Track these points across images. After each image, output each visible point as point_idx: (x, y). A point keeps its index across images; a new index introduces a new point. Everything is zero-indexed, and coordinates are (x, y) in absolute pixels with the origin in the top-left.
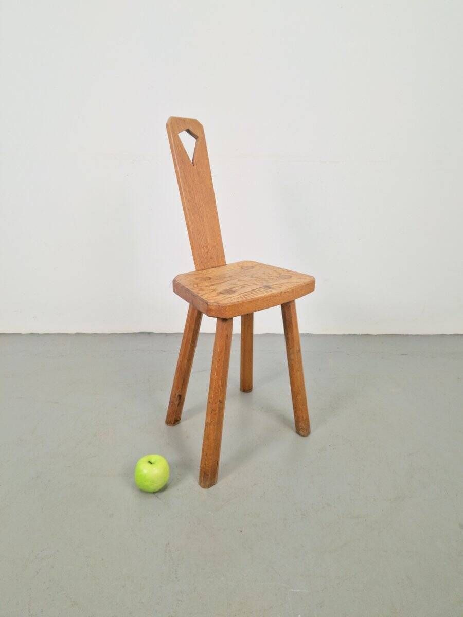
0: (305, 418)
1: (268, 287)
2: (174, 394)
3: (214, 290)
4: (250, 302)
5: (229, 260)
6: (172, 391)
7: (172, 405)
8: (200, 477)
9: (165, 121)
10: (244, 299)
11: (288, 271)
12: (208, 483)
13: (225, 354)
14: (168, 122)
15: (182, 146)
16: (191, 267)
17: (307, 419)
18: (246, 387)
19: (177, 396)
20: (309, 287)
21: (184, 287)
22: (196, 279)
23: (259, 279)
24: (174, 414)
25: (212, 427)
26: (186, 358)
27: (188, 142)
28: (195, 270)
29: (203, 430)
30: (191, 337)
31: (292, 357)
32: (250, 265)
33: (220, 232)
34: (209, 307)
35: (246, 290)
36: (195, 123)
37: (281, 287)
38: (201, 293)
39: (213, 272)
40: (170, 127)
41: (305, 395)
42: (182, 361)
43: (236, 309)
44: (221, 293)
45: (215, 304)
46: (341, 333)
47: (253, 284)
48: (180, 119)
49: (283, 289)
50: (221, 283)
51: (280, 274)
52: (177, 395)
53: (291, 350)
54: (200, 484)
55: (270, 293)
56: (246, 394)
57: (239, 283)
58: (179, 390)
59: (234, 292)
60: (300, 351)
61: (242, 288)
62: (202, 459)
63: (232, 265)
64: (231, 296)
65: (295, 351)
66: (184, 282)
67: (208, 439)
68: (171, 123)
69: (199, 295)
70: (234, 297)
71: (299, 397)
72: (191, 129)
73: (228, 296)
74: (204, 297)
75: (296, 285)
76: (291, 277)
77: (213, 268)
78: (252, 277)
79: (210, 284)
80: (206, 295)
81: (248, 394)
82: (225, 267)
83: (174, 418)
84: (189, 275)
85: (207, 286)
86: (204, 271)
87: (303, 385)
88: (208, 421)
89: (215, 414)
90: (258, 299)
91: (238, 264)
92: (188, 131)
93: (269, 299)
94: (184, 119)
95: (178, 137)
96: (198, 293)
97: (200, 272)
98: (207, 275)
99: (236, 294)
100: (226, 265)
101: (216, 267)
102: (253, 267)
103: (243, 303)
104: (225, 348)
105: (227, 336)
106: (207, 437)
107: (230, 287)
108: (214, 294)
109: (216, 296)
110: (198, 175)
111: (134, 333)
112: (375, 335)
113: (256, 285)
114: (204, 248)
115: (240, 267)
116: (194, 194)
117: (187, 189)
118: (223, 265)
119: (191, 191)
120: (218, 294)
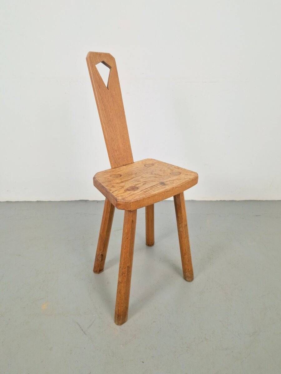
0: (190, 270)
1: (163, 184)
2: (98, 253)
3: (123, 187)
4: (149, 198)
5: (136, 158)
6: (97, 251)
7: (97, 260)
8: (115, 317)
9: (85, 55)
10: (144, 196)
11: (178, 168)
12: (120, 322)
13: (131, 234)
14: (87, 56)
15: (98, 75)
16: (107, 166)
17: (192, 271)
18: (150, 243)
19: (100, 256)
20: (194, 181)
21: (100, 184)
22: (110, 176)
23: (157, 176)
24: (98, 266)
25: (122, 285)
26: (106, 231)
27: (104, 71)
28: (110, 168)
29: (117, 286)
30: (108, 217)
31: (181, 229)
32: (151, 162)
33: (129, 139)
34: (118, 202)
35: (147, 186)
36: (109, 56)
37: (173, 183)
38: (113, 189)
39: (124, 170)
40: (89, 60)
41: (190, 254)
42: (103, 232)
43: (139, 204)
44: (128, 190)
45: (122, 201)
47: (152, 181)
48: (97, 53)
49: (174, 185)
50: (128, 180)
51: (172, 171)
52: (100, 254)
53: (180, 225)
54: (115, 322)
55: (164, 189)
56: (150, 247)
57: (142, 180)
58: (102, 251)
59: (138, 188)
60: (186, 225)
61: (144, 184)
62: (116, 306)
63: (138, 162)
64: (136, 192)
65: (183, 226)
66: (101, 180)
67: (120, 293)
68: (90, 57)
69: (111, 192)
70: (137, 194)
71: (186, 256)
72: (105, 61)
73: (132, 192)
74: (114, 194)
75: (184, 181)
76: (180, 173)
77: (124, 165)
78: (152, 174)
79: (120, 181)
80: (116, 192)
81: (151, 247)
82: (132, 165)
83: (99, 268)
84: (106, 172)
85: (117, 183)
86: (117, 169)
87: (189, 248)
88: (119, 280)
89: (125, 276)
90: (155, 195)
91: (142, 161)
92: (104, 62)
93: (163, 193)
94: (100, 53)
95: (96, 68)
96: (110, 190)
97: (114, 169)
98: (119, 173)
99: (139, 191)
100: (134, 163)
101: (126, 165)
102: (153, 165)
103: (144, 199)
104: (131, 229)
105: (133, 221)
106: (119, 292)
107: (135, 184)
108: (123, 190)
109: (123, 193)
110: (112, 96)
111: (76, 201)
112: (238, 201)
113: (154, 181)
114: (117, 151)
115: (143, 165)
116: (108, 111)
117: (103, 108)
118: (132, 163)
119: (106, 109)
120: (125, 191)
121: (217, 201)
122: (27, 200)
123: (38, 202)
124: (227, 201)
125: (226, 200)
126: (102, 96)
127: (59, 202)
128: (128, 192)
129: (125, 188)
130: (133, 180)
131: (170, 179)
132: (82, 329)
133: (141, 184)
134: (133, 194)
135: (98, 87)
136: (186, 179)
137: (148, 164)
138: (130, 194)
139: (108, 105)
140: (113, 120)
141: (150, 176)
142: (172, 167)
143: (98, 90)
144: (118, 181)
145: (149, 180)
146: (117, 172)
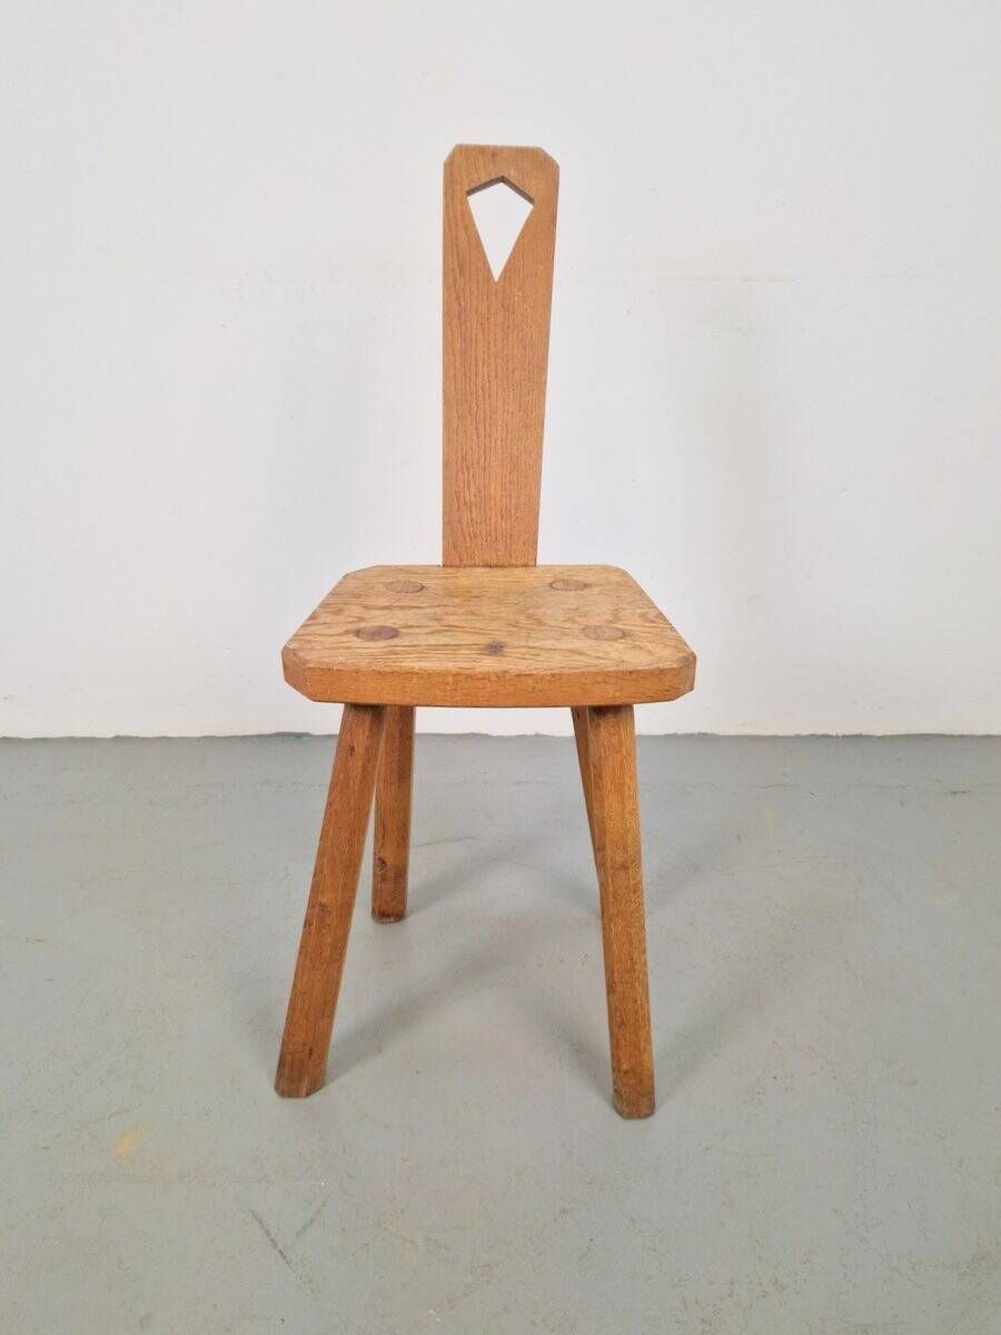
1: (496, 649)
9: (445, 152)
14: (451, 156)
15: (469, 228)
22: (389, 584)
32: (592, 579)
35: (430, 639)
36: (532, 157)
37: (532, 657)
38: (324, 619)
44: (356, 631)
46: (791, 732)
48: (482, 150)
55: (462, 665)
59: (395, 636)
63: (555, 569)
64: (367, 645)
66: (345, 585)
72: (511, 175)
73: (356, 642)
75: (584, 663)
77: (486, 566)
79: (388, 604)
80: (316, 628)
82: (528, 572)
85: (368, 607)
94: (495, 148)
96: (311, 619)
99: (381, 644)
100: (536, 566)
101: (496, 566)
108: (343, 628)
109: (329, 635)
110: (503, 307)
111: (260, 736)
112: (879, 737)
113: (484, 634)
114: (474, 508)
115: (551, 580)
116: (476, 360)
117: (458, 346)
118: (525, 566)
119: (469, 352)
120: (347, 632)
121: (798, 737)
122: (77, 735)
123: (118, 739)
124: (837, 737)
125: (833, 732)
126: (462, 303)
127: (198, 739)
128: (344, 639)
129: (362, 625)
130: (427, 610)
131: (548, 644)
132: (272, 1241)
133: (428, 630)
134: (350, 648)
135: (453, 270)
136: (602, 661)
137: (571, 581)
138: (335, 645)
139: (480, 336)
140: (487, 396)
141: (503, 615)
142: (639, 611)
143: (455, 280)
144: (382, 602)
145: (477, 625)
146: (430, 578)
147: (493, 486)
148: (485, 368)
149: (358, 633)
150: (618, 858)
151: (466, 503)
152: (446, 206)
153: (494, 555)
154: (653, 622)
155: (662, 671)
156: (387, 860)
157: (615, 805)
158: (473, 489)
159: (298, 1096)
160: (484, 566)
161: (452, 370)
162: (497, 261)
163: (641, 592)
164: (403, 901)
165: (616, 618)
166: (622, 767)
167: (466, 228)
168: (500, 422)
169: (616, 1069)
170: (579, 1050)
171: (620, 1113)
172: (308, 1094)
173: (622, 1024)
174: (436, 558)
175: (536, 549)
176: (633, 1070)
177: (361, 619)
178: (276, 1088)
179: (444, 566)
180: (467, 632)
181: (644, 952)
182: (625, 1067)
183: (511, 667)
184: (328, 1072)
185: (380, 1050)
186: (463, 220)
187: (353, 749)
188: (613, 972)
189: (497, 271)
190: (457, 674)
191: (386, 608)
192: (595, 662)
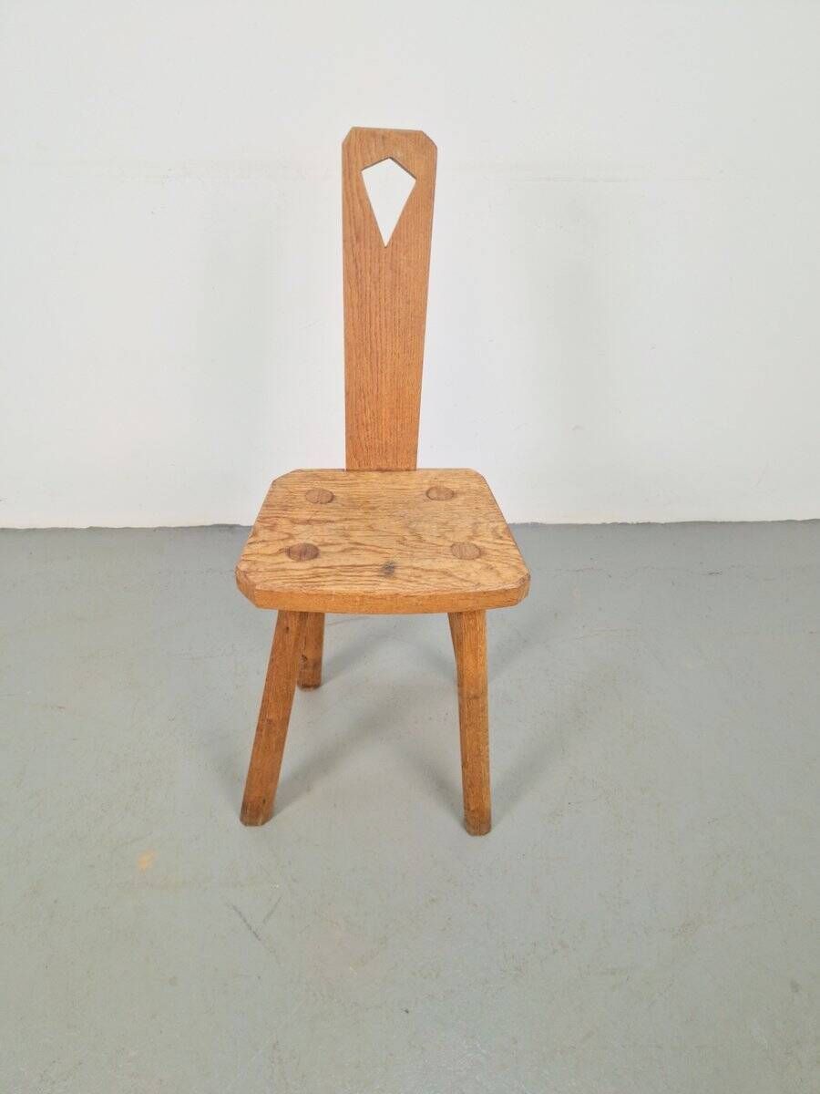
1: (389, 570)
15: (363, 201)
22: (309, 492)
32: (458, 486)
35: (343, 559)
38: (262, 535)
44: (288, 550)
47: (377, 549)
48: (374, 132)
59: (315, 556)
61: (344, 551)
64: (296, 566)
65: (465, 695)
72: (399, 157)
73: (288, 563)
76: (480, 556)
78: (408, 525)
79: (308, 517)
85: (294, 521)
95: (359, 179)
98: (337, 490)
99: (307, 565)
102: (452, 495)
107: (327, 540)
110: (391, 269)
113: (380, 553)
114: (369, 428)
115: (427, 487)
116: (370, 311)
117: (355, 300)
118: (408, 470)
119: (364, 306)
120: (281, 551)
126: (359, 265)
128: (279, 559)
129: (291, 543)
130: (339, 525)
131: (427, 564)
132: (248, 925)
133: (340, 548)
134: (283, 570)
135: (351, 237)
136: (464, 584)
137: (442, 490)
138: (275, 567)
139: (373, 292)
140: (379, 340)
141: (394, 530)
142: (492, 525)
143: (353, 246)
144: (304, 514)
145: (375, 542)
146: (337, 485)
147: (384, 410)
148: (378, 318)
149: (289, 552)
150: (472, 693)
151: (363, 424)
152: (345, 183)
153: (384, 462)
154: (501, 538)
155: (506, 591)
156: (308, 657)
157: (471, 661)
158: (369, 412)
159: (256, 824)
160: (377, 470)
161: (351, 320)
162: (387, 229)
163: (494, 502)
164: (319, 678)
165: (475, 534)
166: (476, 639)
167: (361, 202)
168: (389, 362)
169: (467, 807)
170: (441, 786)
171: (469, 832)
172: (263, 823)
173: (472, 785)
174: (341, 463)
175: (416, 457)
176: (478, 810)
177: (291, 536)
178: (242, 820)
179: (347, 470)
180: (369, 550)
181: (487, 744)
182: (472, 808)
183: (401, 590)
184: (276, 806)
185: (309, 790)
186: (359, 195)
187: (288, 628)
188: (466, 757)
189: (386, 238)
190: (363, 596)
191: (308, 522)
192: (459, 584)
